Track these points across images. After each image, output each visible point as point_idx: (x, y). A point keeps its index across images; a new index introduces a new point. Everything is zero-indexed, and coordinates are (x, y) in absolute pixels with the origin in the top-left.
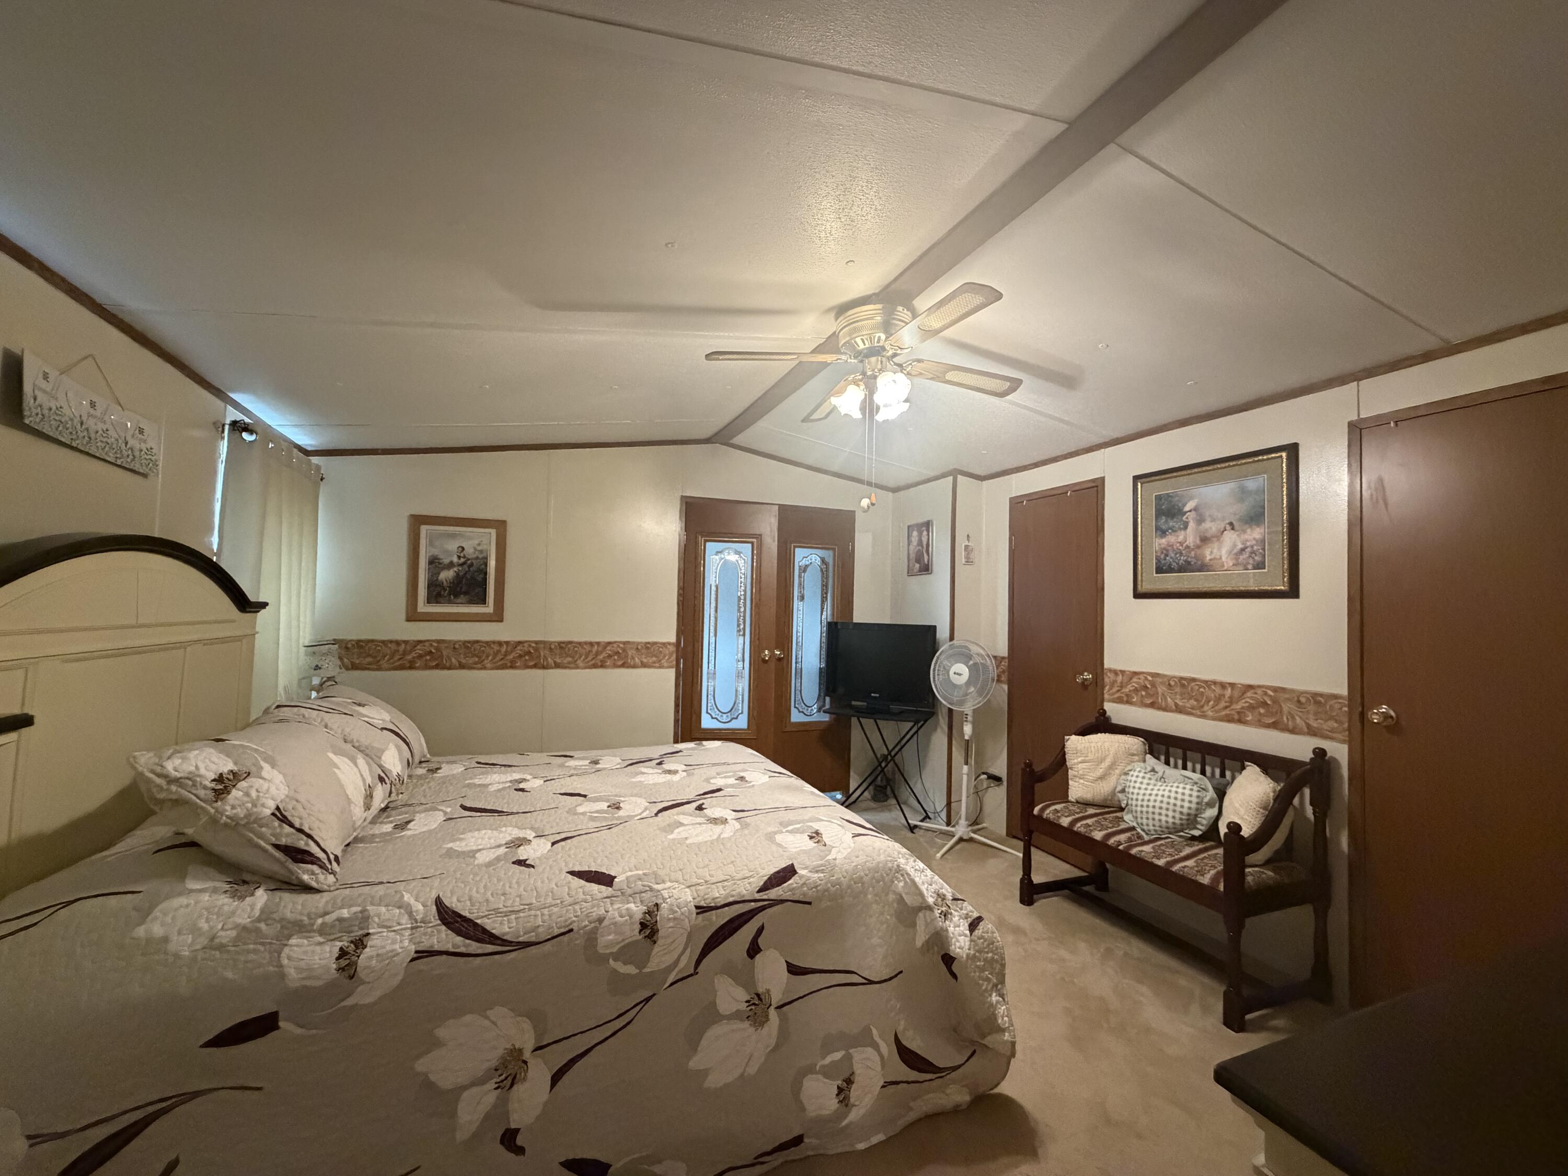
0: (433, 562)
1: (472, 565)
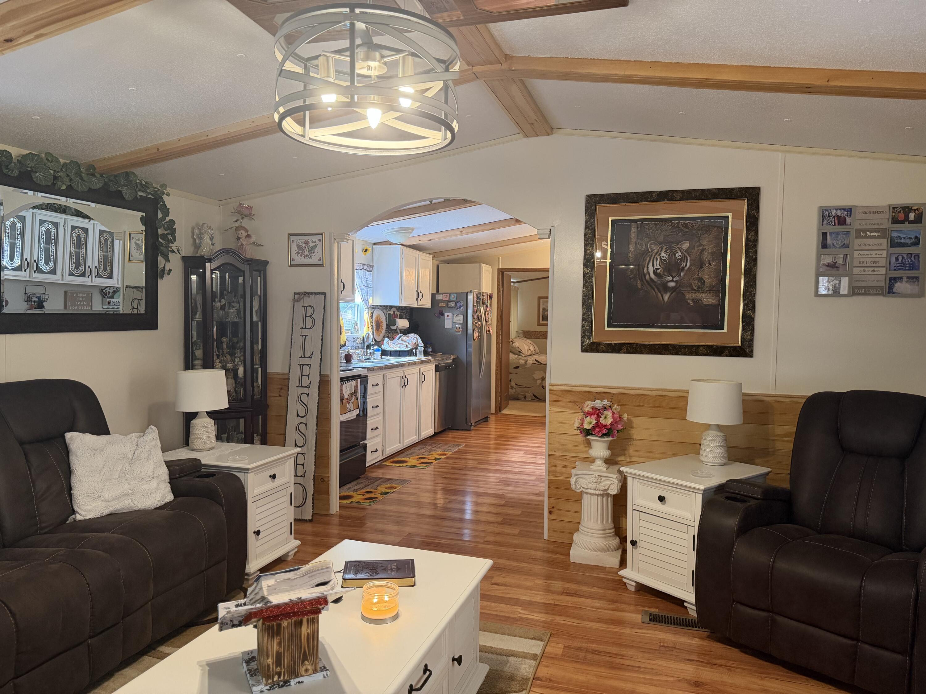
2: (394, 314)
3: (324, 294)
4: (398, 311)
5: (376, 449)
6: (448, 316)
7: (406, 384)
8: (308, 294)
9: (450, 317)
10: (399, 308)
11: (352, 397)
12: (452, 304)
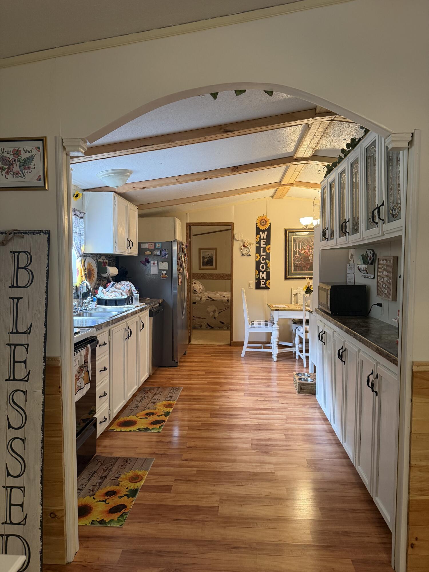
0: (203, 257)
1: (210, 258)
2: (104, 262)
3: (48, 233)
4: (107, 259)
5: (105, 418)
6: (154, 263)
7: (130, 336)
8: (21, 233)
9: (156, 264)
10: (108, 256)
11: (82, 370)
12: (158, 253)
